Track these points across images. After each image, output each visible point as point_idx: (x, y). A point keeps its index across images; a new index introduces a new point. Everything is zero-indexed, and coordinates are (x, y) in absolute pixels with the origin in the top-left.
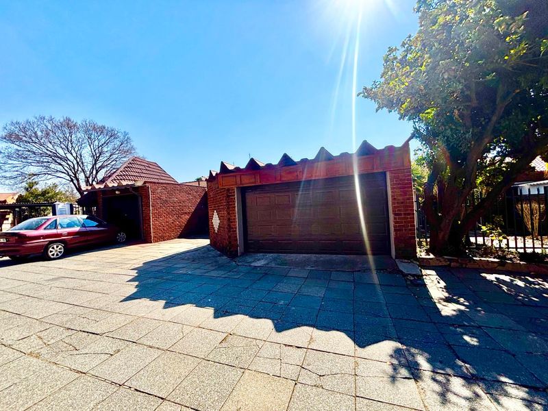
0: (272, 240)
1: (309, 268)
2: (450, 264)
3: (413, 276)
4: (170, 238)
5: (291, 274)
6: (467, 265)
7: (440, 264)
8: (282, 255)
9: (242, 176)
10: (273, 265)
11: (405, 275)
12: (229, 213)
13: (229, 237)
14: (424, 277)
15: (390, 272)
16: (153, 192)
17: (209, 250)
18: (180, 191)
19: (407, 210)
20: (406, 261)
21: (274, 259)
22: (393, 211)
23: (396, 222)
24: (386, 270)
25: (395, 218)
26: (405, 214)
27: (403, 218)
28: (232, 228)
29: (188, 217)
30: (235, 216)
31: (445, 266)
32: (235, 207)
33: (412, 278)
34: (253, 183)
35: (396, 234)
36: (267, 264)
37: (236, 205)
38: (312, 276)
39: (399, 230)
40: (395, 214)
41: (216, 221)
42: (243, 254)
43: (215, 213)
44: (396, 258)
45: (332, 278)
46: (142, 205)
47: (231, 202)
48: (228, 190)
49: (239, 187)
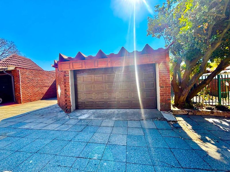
0: (92, 102)
1: (114, 119)
2: (188, 113)
3: (173, 121)
4: (35, 100)
5: (104, 124)
6: (196, 113)
7: (183, 114)
8: (99, 111)
9: (74, 64)
10: (92, 118)
11: (169, 122)
12: (65, 86)
13: (66, 100)
14: (178, 122)
15: (160, 120)
16: (22, 74)
17: (56, 108)
18: (42, 74)
19: (167, 85)
20: (166, 112)
21: (94, 113)
22: (160, 85)
23: (161, 91)
24: (157, 118)
25: (161, 89)
26: (166, 87)
27: (164, 89)
28: (68, 95)
29: (47, 88)
30: (69, 88)
31: (186, 114)
32: (69, 82)
33: (173, 123)
34: (80, 68)
35: (161, 98)
36: (89, 117)
37: (70, 81)
38: (116, 125)
39: (163, 95)
40: (161, 87)
41: (59, 91)
42: (74, 111)
43: (59, 86)
44: (161, 110)
45: (129, 126)
46: (14, 81)
47: (67, 79)
48: (65, 72)
49: (72, 70)
